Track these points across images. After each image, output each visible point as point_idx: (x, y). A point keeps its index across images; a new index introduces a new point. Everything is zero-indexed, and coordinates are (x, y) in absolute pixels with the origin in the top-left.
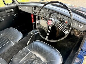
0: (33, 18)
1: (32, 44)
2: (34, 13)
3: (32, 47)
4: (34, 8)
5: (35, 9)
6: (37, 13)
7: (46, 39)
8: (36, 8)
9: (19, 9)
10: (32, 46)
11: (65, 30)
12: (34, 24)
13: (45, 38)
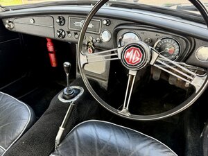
0: (52, 53)
1: (73, 138)
2: (61, 34)
3: (75, 150)
4: (60, 18)
5: (62, 21)
6: (69, 33)
7: (124, 112)
8: (64, 20)
9: (6, 26)
10: (73, 145)
11: (193, 76)
12: (68, 68)
13: (121, 109)
